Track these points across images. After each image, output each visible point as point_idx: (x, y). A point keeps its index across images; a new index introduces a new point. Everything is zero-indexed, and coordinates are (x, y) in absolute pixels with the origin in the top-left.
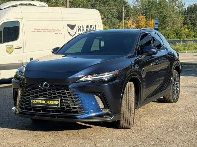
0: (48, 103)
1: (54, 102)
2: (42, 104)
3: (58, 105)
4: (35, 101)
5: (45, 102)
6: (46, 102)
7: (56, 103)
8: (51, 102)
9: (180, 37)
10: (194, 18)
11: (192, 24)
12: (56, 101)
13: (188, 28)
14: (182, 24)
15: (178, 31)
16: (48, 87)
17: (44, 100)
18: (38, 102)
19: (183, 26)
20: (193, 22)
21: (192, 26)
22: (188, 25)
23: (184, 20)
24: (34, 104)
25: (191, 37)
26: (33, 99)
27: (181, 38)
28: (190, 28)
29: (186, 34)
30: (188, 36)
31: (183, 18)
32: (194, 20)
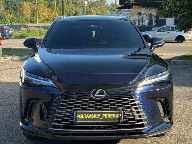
0: (104, 117)
1: (114, 115)
2: (94, 119)
3: (120, 118)
4: (84, 116)
5: (99, 116)
6: (101, 116)
7: (118, 116)
8: (110, 116)
9: (4, 22)
10: (15, 4)
11: (13, 9)
12: (117, 113)
13: (11, 13)
14: (5, 9)
15: (3, 16)
16: (104, 96)
17: (99, 113)
18: (88, 116)
19: (6, 11)
20: (15, 7)
21: (14, 11)
22: (10, 10)
23: (5, 4)
24: (82, 119)
25: (15, 22)
26: (79, 114)
27: (6, 23)
28: (12, 13)
29: (9, 19)
30: (12, 21)
31: (4, 3)
32: (16, 5)
